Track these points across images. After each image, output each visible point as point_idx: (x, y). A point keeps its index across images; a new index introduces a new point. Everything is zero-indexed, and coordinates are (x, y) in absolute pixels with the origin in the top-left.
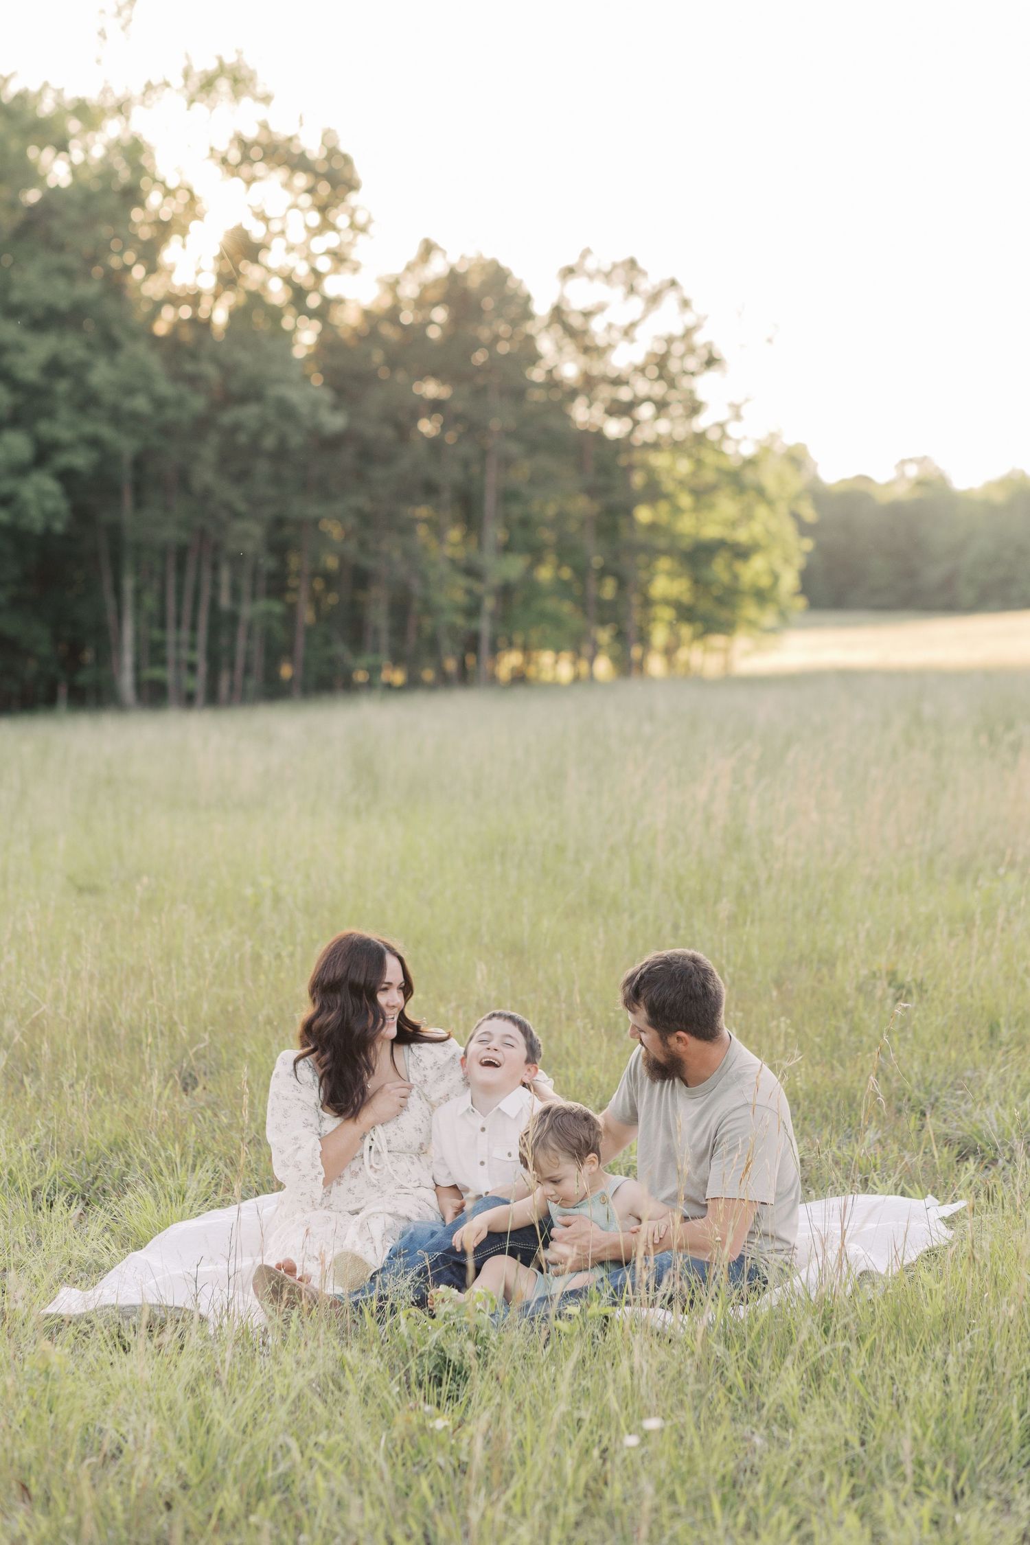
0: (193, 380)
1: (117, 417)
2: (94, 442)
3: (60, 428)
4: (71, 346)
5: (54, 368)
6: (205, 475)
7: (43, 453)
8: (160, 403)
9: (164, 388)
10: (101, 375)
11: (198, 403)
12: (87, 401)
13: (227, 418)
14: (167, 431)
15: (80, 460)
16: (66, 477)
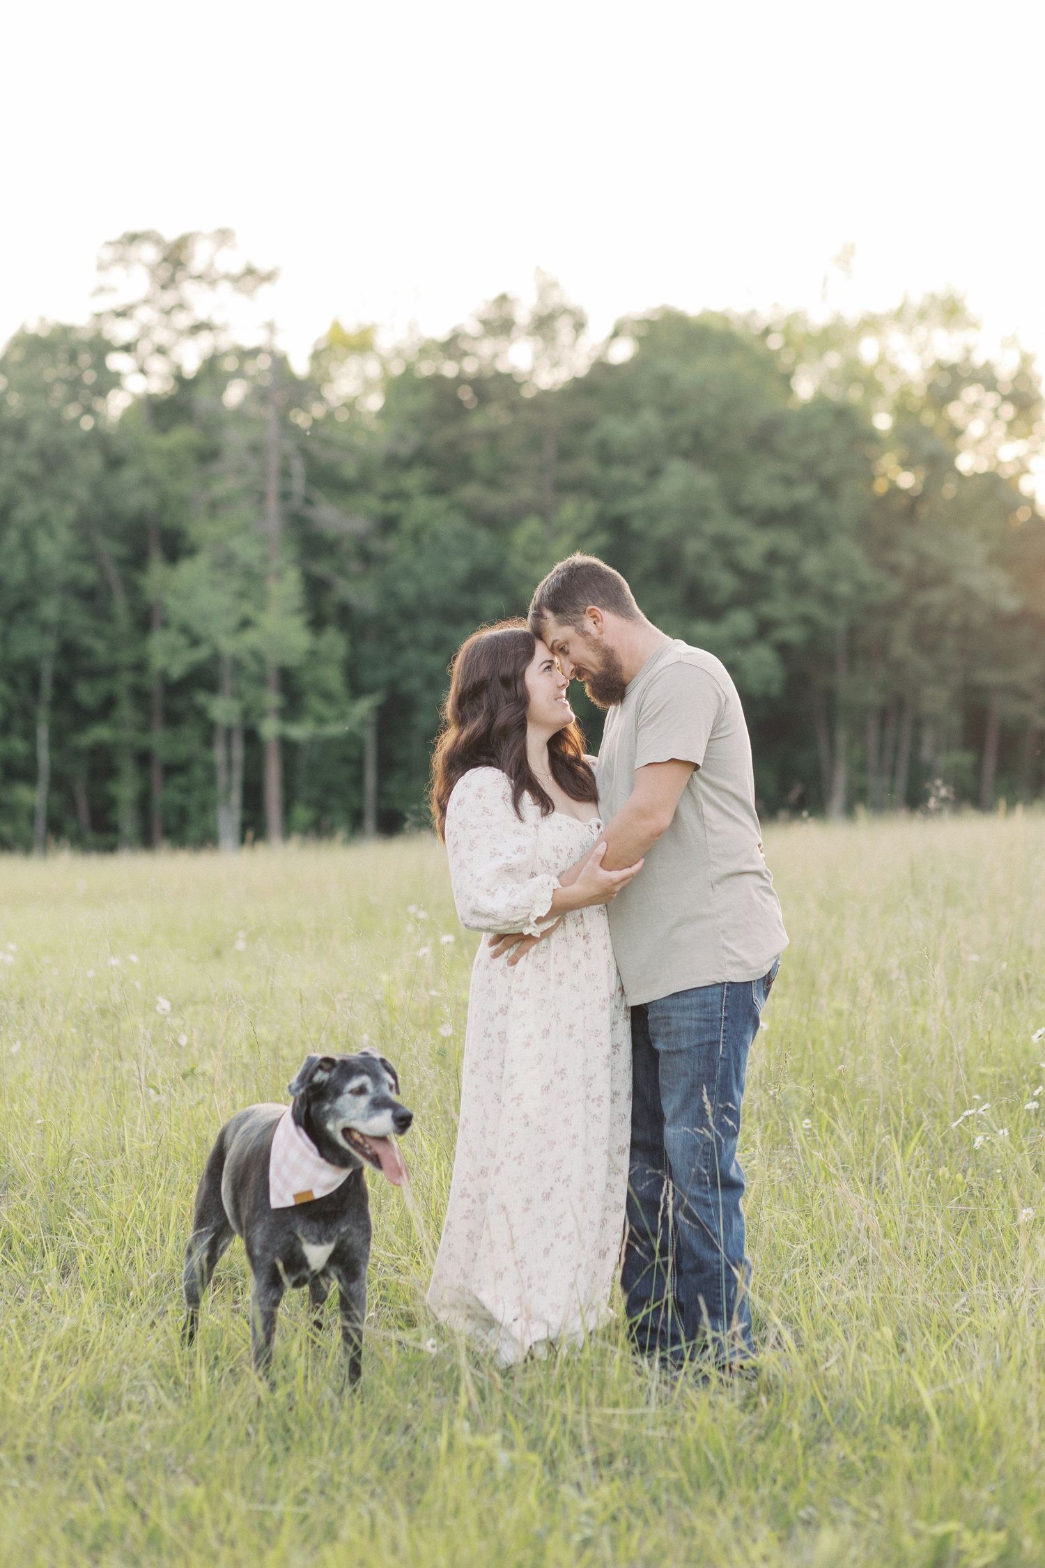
0: (894, 570)
1: (829, 600)
2: (806, 620)
3: (778, 607)
4: (788, 541)
5: (773, 557)
6: (900, 647)
7: (764, 628)
8: (862, 588)
9: (867, 574)
10: (813, 564)
11: (895, 587)
12: (799, 587)
13: (922, 598)
14: (871, 610)
15: (793, 634)
16: (783, 649)
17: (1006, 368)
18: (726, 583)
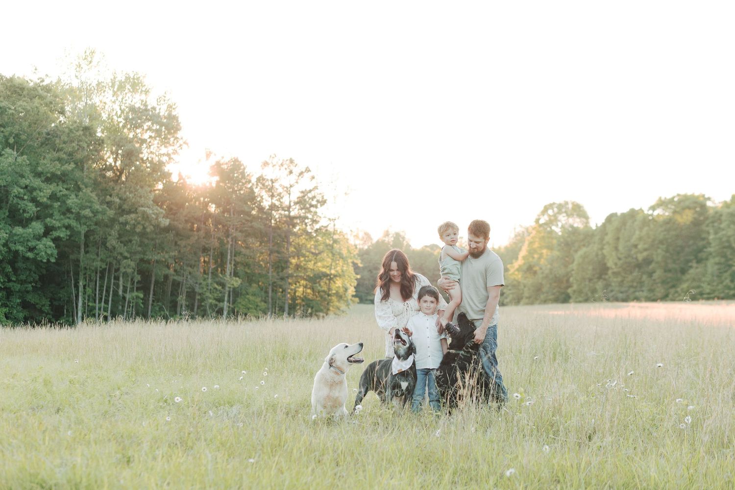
3: (55, 221)
5: (53, 197)
6: (112, 242)
7: (48, 231)
8: (95, 213)
9: (97, 206)
12: (66, 211)
13: (122, 219)
14: (98, 223)
16: (56, 240)
17: (163, 111)
18: (32, 208)
